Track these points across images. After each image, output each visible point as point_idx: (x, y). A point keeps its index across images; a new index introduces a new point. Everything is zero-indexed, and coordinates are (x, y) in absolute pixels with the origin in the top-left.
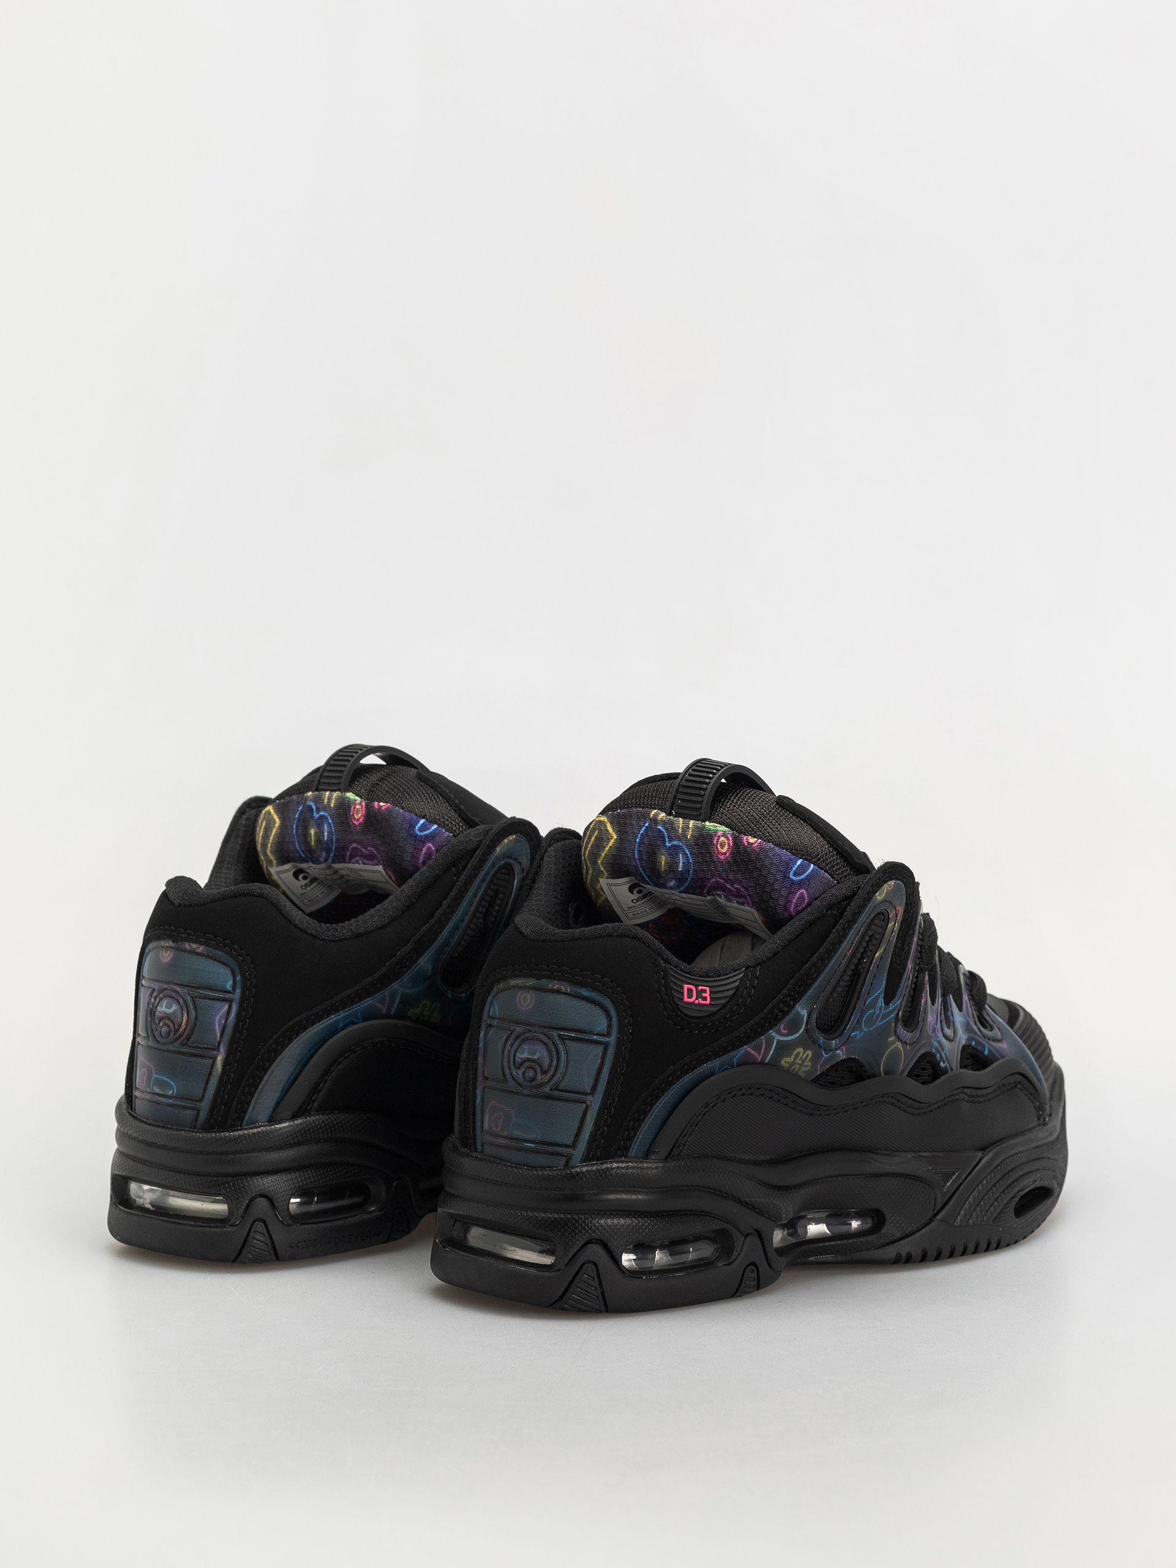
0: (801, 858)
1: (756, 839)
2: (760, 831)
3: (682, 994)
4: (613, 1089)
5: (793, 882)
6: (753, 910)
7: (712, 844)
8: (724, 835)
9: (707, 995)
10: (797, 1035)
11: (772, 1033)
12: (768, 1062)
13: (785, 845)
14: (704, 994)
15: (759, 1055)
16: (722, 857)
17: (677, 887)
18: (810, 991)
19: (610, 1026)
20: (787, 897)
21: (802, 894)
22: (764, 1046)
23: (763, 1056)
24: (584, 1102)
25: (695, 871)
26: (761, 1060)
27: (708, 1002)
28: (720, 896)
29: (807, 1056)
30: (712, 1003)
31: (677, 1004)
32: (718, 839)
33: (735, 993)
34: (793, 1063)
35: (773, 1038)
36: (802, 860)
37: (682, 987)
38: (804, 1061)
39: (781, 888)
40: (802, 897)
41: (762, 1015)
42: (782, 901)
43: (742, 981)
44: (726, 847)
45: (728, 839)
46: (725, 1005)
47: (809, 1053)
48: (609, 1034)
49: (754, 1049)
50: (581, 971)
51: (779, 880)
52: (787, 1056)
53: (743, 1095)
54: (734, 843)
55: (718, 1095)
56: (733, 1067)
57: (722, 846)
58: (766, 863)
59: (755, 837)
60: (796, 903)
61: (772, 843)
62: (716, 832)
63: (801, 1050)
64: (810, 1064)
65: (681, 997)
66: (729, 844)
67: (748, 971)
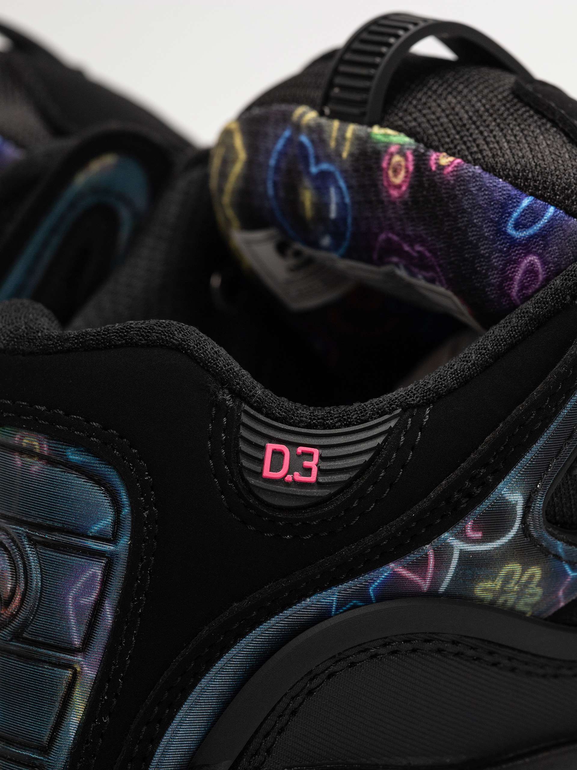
0: (531, 194)
1: (451, 159)
2: (465, 143)
3: (261, 462)
4: (121, 644)
5: (513, 241)
6: (449, 293)
7: (380, 169)
8: (401, 152)
9: (312, 464)
10: (504, 540)
11: (448, 537)
12: (447, 590)
13: (504, 170)
14: (307, 463)
15: (424, 579)
16: (395, 193)
17: (334, 247)
18: (528, 456)
19: (117, 523)
20: (503, 270)
21: (532, 264)
22: (431, 562)
23: (431, 582)
24: (68, 666)
25: (355, 219)
26: (430, 587)
27: (312, 478)
28: (397, 265)
29: (532, 576)
30: (321, 480)
31: (246, 482)
32: (390, 159)
33: (372, 460)
34: (503, 591)
35: (451, 548)
36: (533, 198)
37: (263, 449)
38: (527, 585)
39: (491, 253)
40: (531, 271)
41: (425, 503)
42: (494, 279)
43: (389, 435)
44: (402, 174)
45: (406, 159)
46: (349, 484)
47: (536, 571)
48: (113, 539)
49: (410, 567)
50: (67, 414)
51: (486, 238)
52: (487, 578)
53: (394, 652)
54: (417, 167)
55: (334, 657)
56: (367, 601)
57: (396, 172)
58: (466, 204)
59: (451, 155)
60: (521, 281)
61: (481, 166)
62: (388, 145)
63: (517, 567)
64: (539, 591)
65: (257, 469)
66: (407, 168)
67: (408, 414)
